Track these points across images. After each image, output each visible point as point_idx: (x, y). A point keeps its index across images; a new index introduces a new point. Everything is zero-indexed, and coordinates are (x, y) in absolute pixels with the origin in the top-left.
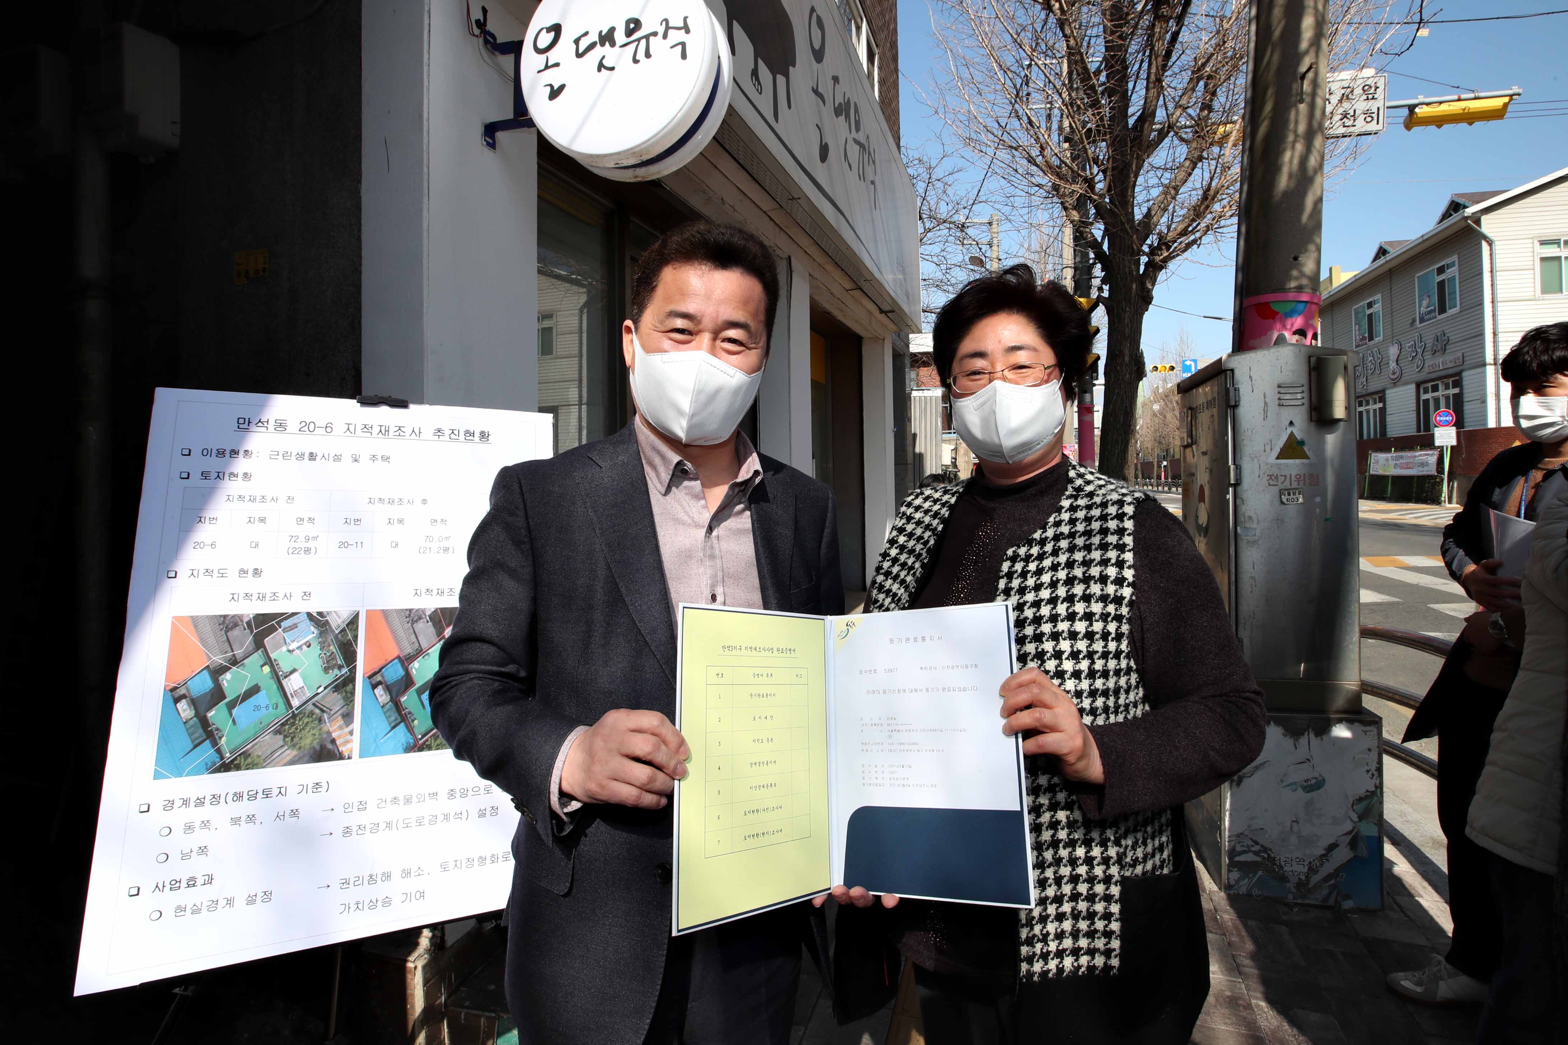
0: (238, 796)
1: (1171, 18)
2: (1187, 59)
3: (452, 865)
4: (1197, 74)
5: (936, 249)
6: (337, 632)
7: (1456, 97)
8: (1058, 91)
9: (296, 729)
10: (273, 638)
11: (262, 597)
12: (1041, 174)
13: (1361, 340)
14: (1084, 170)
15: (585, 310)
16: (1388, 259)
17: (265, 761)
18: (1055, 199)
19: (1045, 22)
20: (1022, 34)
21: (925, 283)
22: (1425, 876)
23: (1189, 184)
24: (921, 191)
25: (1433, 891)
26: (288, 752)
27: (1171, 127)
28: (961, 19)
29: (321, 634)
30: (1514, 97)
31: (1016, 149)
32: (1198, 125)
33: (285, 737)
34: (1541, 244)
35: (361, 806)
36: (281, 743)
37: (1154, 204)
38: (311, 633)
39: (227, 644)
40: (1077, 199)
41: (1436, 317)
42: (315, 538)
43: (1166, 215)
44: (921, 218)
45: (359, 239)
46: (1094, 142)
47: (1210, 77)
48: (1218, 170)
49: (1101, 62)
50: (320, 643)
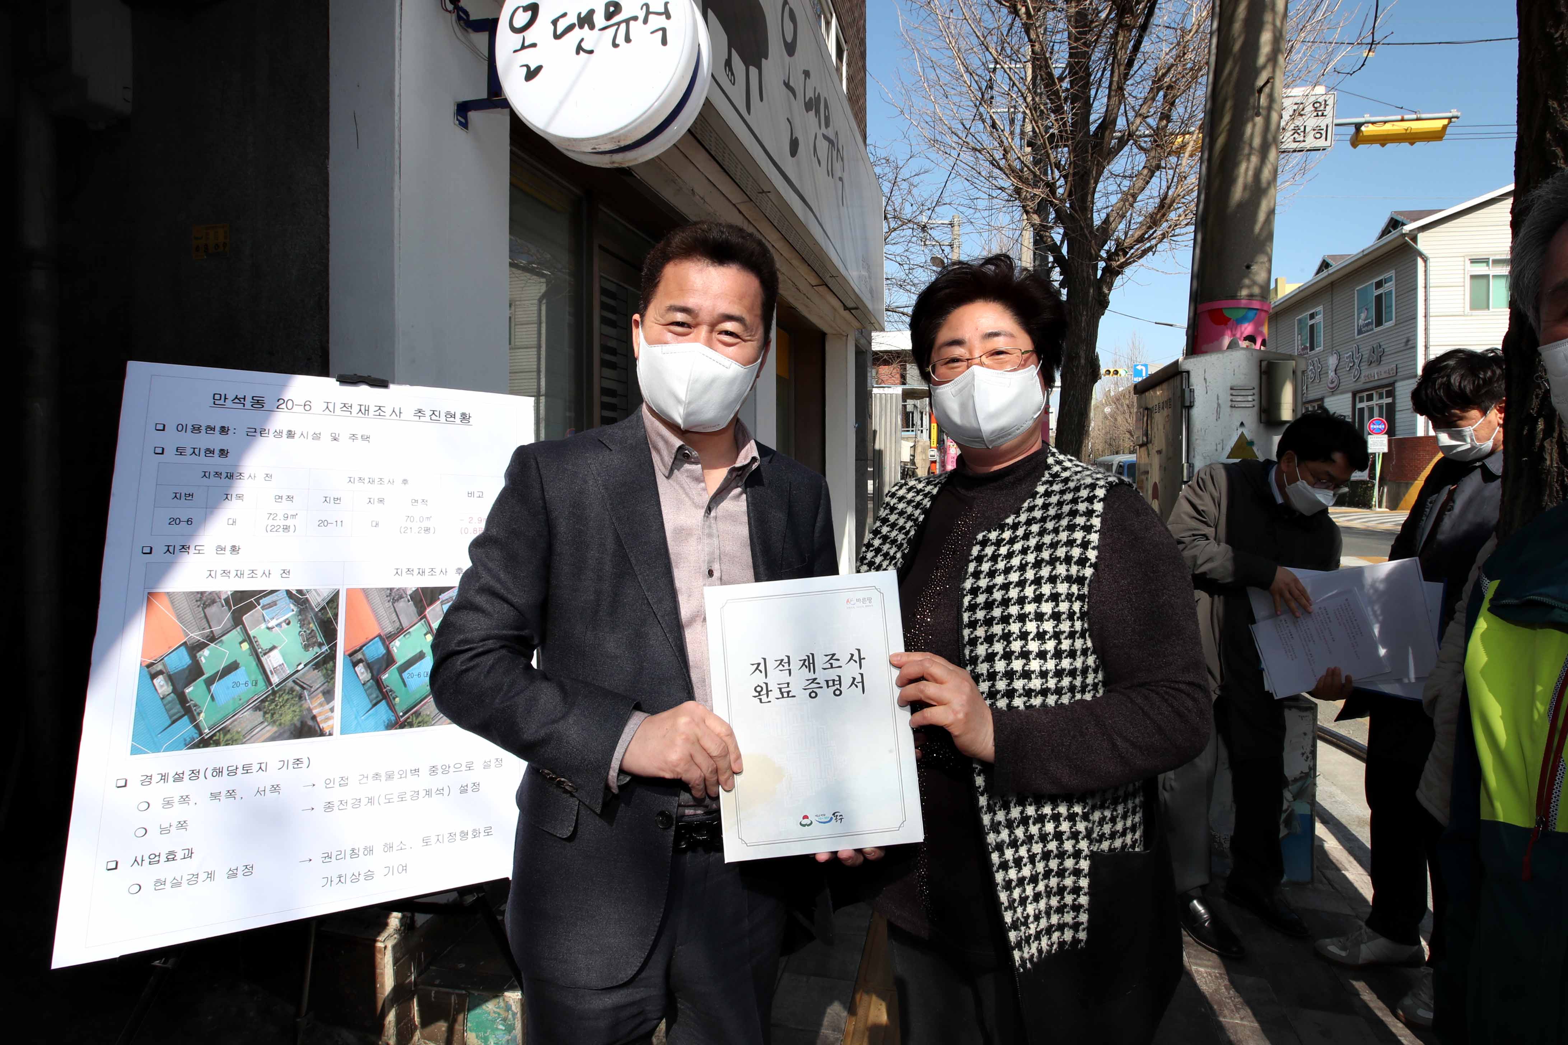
0: (218, 772)
1: (1134, 27)
2: (1148, 69)
3: (434, 839)
4: (1157, 83)
5: (899, 249)
6: (317, 610)
7: (1399, 118)
8: (1022, 95)
9: (276, 705)
10: (251, 615)
11: (240, 574)
12: (1004, 176)
13: (1303, 349)
14: (1046, 174)
15: (544, 301)
16: (1330, 272)
17: (244, 736)
18: (1017, 203)
19: (1012, 25)
20: (989, 38)
21: (889, 282)
22: (1351, 852)
23: (1147, 192)
24: (886, 190)
25: (1358, 865)
26: (268, 728)
27: (1130, 135)
28: (929, 19)
29: (301, 612)
30: (1453, 120)
31: (980, 151)
32: (1157, 135)
33: (265, 713)
34: (1472, 262)
35: (342, 782)
36: (261, 719)
37: (1112, 210)
38: (290, 611)
39: (205, 620)
40: (1039, 203)
41: (1372, 329)
42: (294, 516)
43: (1124, 222)
44: (886, 218)
45: (326, 216)
46: (1057, 147)
47: (1170, 87)
48: (1175, 180)
49: (1065, 68)
50: (299, 620)
